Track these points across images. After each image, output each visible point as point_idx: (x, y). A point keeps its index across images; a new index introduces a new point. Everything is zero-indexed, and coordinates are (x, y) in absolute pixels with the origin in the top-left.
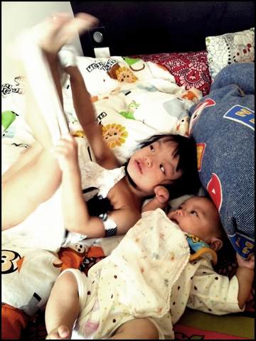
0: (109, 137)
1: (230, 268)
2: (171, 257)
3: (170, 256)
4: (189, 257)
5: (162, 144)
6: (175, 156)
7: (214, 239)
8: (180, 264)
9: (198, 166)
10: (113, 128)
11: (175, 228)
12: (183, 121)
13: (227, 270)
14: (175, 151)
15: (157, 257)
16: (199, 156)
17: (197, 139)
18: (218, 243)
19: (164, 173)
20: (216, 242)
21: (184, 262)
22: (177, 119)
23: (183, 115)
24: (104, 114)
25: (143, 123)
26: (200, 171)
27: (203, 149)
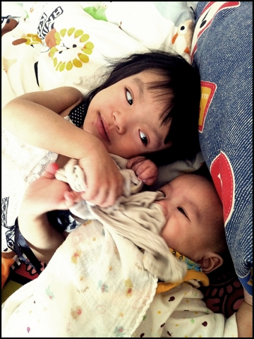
0: (65, 51)
1: (230, 289)
2: (127, 288)
3: (124, 287)
8: (141, 300)
9: (200, 124)
10: (69, 35)
12: (183, 28)
13: (226, 292)
15: (104, 289)
18: (216, 260)
20: (213, 258)
22: (174, 24)
23: (183, 18)
24: (59, 10)
25: (120, 27)
26: (201, 132)
27: (212, 94)
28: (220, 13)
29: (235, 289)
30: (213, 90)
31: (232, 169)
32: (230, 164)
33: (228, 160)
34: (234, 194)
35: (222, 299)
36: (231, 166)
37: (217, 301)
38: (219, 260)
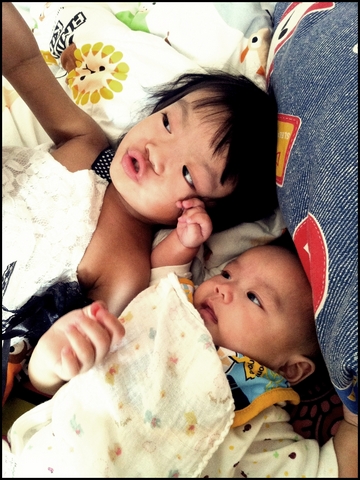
0: (89, 76)
2: (188, 424)
3: (184, 422)
4: (230, 422)
5: (190, 112)
6: (218, 148)
7: (297, 358)
8: (208, 440)
9: (279, 174)
10: (95, 53)
11: (202, 345)
12: (255, 40)
13: (320, 411)
14: (217, 136)
15: (155, 422)
16: (282, 148)
17: (281, 99)
18: (306, 366)
19: (192, 186)
20: (300, 363)
21: (218, 434)
22: (242, 34)
23: (256, 26)
24: (81, 17)
25: (167, 40)
26: (281, 186)
27: (294, 132)
28: (307, 19)
29: (332, 406)
30: (296, 126)
31: (324, 238)
32: (321, 231)
33: (319, 225)
34: (327, 273)
35: (315, 420)
36: (323, 234)
37: (308, 423)
38: (310, 366)
